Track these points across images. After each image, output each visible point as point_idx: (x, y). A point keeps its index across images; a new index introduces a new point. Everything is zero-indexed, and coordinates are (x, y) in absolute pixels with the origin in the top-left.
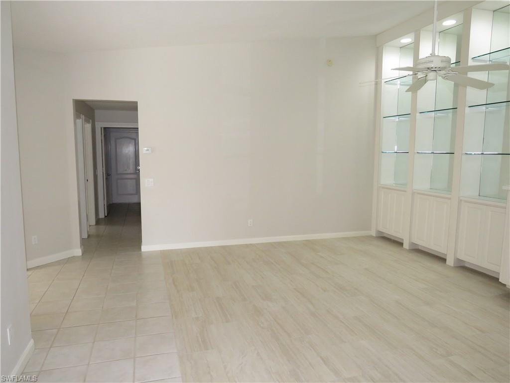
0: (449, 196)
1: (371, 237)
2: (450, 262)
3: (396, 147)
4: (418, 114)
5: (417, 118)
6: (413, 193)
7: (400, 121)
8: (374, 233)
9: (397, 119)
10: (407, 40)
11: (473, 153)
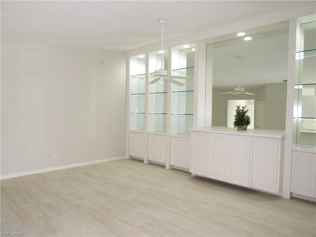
0: (165, 135)
1: (126, 159)
2: (167, 167)
3: (137, 110)
4: (149, 94)
5: (149, 95)
6: (148, 134)
7: (139, 97)
8: (127, 157)
9: (137, 95)
10: (142, 56)
11: (175, 114)
